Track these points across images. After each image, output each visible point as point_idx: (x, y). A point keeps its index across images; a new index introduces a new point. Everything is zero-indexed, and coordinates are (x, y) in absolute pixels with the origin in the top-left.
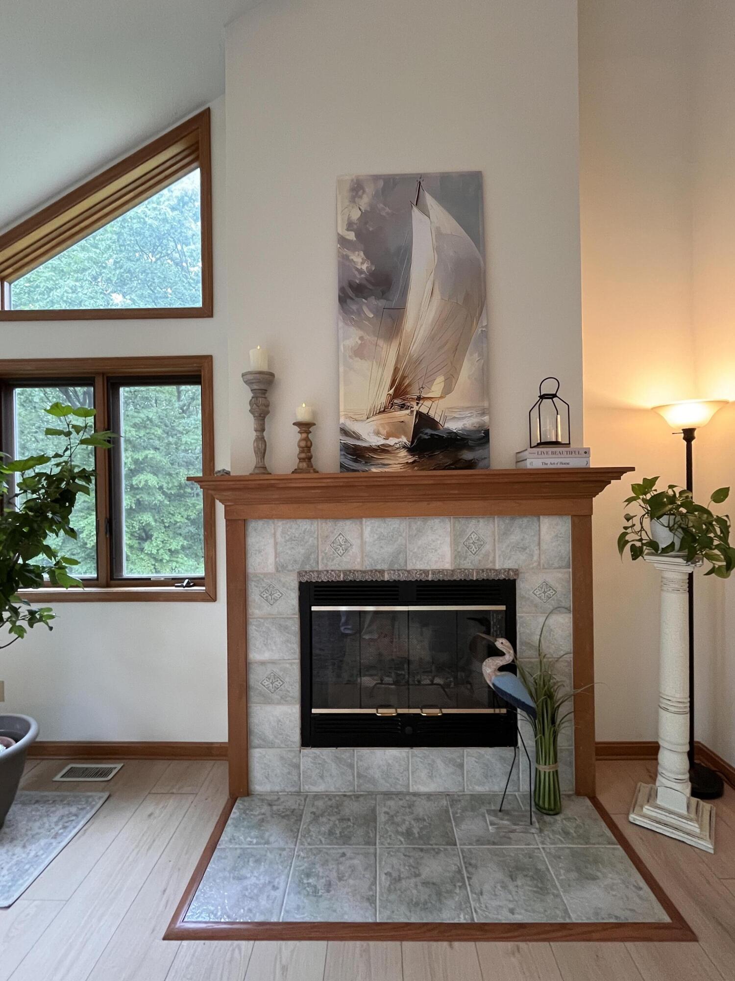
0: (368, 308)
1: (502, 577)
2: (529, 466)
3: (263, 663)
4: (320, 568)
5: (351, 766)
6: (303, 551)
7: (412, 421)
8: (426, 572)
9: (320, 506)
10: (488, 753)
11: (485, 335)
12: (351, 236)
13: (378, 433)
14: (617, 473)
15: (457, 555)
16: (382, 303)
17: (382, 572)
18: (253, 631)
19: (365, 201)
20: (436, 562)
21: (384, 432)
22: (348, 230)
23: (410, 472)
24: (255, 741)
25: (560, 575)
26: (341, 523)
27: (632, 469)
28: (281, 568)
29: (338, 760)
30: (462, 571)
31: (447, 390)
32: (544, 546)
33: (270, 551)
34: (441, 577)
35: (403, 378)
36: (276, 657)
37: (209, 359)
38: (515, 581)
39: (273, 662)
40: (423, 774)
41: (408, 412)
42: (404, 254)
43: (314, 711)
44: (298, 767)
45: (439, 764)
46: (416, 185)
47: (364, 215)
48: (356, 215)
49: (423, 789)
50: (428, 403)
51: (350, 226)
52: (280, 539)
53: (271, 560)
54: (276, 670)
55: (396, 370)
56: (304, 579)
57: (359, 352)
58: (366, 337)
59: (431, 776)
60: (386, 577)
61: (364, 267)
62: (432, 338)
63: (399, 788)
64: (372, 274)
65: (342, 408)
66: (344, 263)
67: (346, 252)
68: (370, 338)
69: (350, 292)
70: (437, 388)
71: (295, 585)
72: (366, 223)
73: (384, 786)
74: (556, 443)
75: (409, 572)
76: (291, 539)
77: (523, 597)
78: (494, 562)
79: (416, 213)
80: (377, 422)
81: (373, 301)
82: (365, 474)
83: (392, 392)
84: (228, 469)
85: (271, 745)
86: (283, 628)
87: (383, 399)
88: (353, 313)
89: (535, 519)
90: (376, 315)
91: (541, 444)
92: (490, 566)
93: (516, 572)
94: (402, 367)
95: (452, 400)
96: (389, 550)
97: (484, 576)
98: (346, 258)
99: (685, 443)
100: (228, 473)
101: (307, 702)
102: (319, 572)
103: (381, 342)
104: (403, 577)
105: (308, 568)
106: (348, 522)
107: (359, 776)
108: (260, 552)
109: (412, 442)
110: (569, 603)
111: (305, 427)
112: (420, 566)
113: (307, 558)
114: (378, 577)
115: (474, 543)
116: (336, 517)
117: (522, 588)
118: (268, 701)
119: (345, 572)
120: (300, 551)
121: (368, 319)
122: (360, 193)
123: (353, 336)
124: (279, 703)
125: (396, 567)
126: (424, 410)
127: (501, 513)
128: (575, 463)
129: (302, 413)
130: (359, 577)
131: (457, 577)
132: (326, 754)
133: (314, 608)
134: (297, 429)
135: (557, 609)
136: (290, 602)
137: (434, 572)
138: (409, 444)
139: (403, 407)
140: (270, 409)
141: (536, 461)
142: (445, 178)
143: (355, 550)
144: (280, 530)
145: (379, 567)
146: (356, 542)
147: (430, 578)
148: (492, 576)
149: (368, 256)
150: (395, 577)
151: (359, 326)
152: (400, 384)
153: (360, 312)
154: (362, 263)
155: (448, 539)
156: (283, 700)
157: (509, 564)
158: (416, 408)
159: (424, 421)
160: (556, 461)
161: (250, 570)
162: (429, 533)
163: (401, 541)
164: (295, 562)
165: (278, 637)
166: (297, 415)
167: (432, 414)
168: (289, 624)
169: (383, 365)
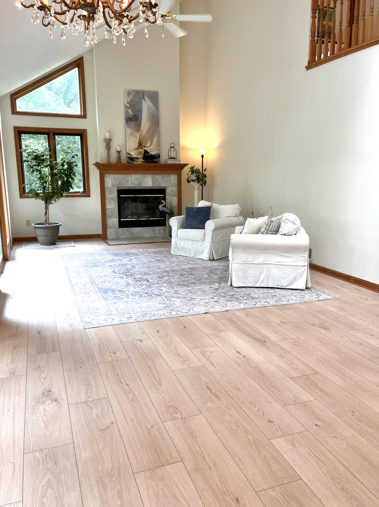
0: (133, 124)
1: (163, 188)
2: (168, 163)
3: (109, 209)
4: (122, 186)
5: (130, 232)
6: (118, 182)
7: (143, 152)
9: (122, 171)
10: (160, 228)
11: (159, 132)
12: (128, 105)
13: (136, 154)
14: (186, 165)
15: (153, 183)
16: (136, 123)
18: (107, 201)
19: (131, 97)
20: (148, 185)
21: (137, 154)
22: (127, 104)
23: (143, 164)
24: (108, 227)
25: (175, 188)
26: (127, 175)
27: (189, 164)
28: (113, 186)
29: (127, 231)
30: (154, 187)
31: (151, 145)
32: (172, 181)
33: (110, 182)
34: (149, 188)
35: (141, 141)
36: (112, 207)
37: (86, 130)
38: (165, 189)
39: (112, 209)
40: (146, 233)
41: (142, 149)
42: (141, 111)
43: (121, 220)
44: (118, 232)
45: (150, 231)
46: (143, 93)
47: (131, 100)
48: (129, 100)
49: (146, 236)
50: (147, 148)
52: (112, 179)
53: (110, 184)
54: (112, 210)
55: (139, 139)
56: (118, 189)
57: (131, 135)
58: (132, 131)
59: (148, 233)
60: (137, 188)
62: (147, 132)
63: (141, 236)
64: (133, 115)
65: (127, 148)
66: (126, 113)
67: (127, 109)
68: (133, 131)
69: (128, 120)
70: (148, 144)
71: (116, 190)
72: (131, 102)
73: (138, 236)
74: (174, 158)
75: (142, 187)
76: (115, 179)
77: (167, 193)
79: (143, 101)
80: (135, 152)
81: (134, 122)
82: (133, 164)
83: (138, 145)
84: (99, 162)
85: (112, 228)
86: (114, 200)
87: (136, 146)
88: (129, 125)
89: (170, 175)
91: (171, 158)
92: (160, 186)
93: (166, 187)
94: (141, 138)
95: (152, 147)
96: (138, 182)
97: (159, 188)
98: (127, 111)
99: (202, 158)
101: (120, 218)
102: (122, 187)
103: (136, 133)
105: (119, 186)
106: (128, 175)
107: (132, 234)
108: (108, 182)
110: (177, 194)
111: (119, 152)
112: (145, 186)
113: (119, 183)
114: (135, 188)
115: (157, 180)
117: (168, 191)
118: (110, 217)
119: (128, 187)
120: (117, 182)
121: (133, 126)
122: (130, 94)
123: (129, 131)
124: (113, 218)
125: (140, 186)
127: (162, 174)
128: (178, 162)
130: (131, 188)
132: (124, 229)
133: (121, 196)
134: (117, 153)
135: (175, 196)
136: (115, 194)
138: (143, 157)
139: (141, 148)
140: (110, 147)
141: (170, 162)
142: (149, 92)
143: (130, 182)
144: (112, 177)
145: (136, 186)
146: (130, 180)
147: (147, 188)
148: (161, 188)
149: (132, 111)
150: (139, 188)
151: (130, 128)
152: (140, 143)
153: (131, 125)
154: (131, 113)
155: (151, 180)
157: (164, 185)
158: (144, 149)
159: (146, 152)
160: (174, 162)
161: (106, 187)
162: (147, 178)
163: (140, 180)
164: (116, 184)
165: (113, 203)
166: (116, 149)
167: (147, 150)
168: (115, 199)
169: (136, 138)
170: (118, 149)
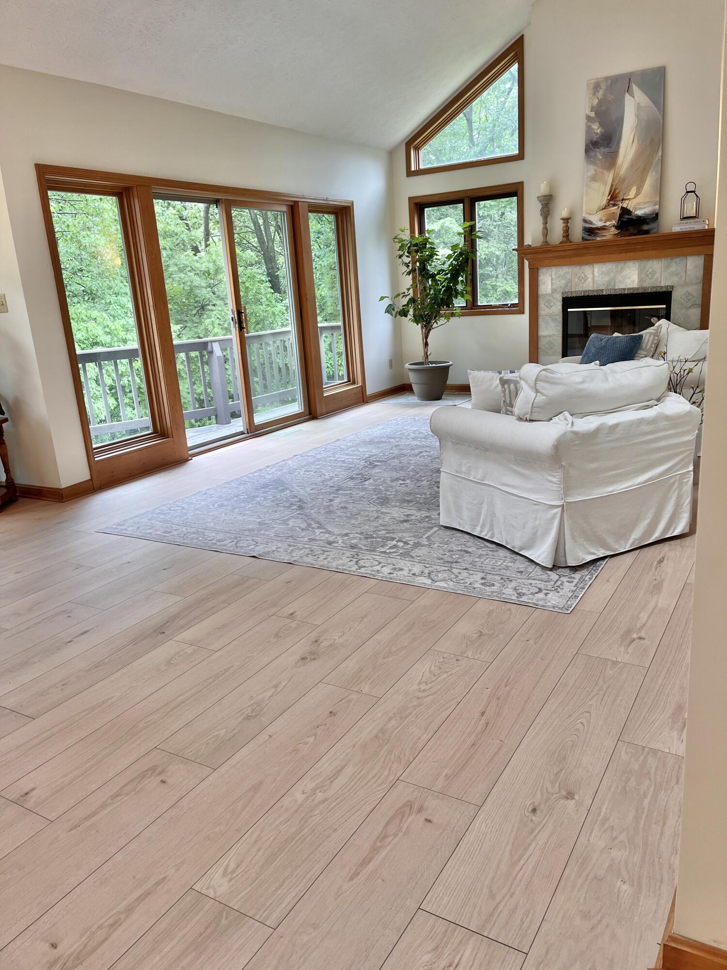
0: (599, 154)
1: (664, 290)
3: (545, 337)
4: (573, 290)
6: (564, 282)
7: (618, 212)
8: (624, 289)
9: (573, 259)
11: (662, 160)
12: (593, 114)
13: (601, 220)
15: (641, 280)
16: (607, 150)
17: (602, 290)
18: (541, 322)
19: (600, 94)
20: (630, 284)
21: (604, 219)
22: (591, 111)
23: (616, 238)
25: (696, 287)
26: (583, 267)
28: (554, 291)
30: (643, 288)
31: (638, 194)
32: (688, 272)
33: (549, 283)
34: (632, 291)
35: (615, 190)
36: (551, 333)
37: (522, 184)
38: (671, 292)
39: (550, 336)
41: (617, 207)
42: (620, 122)
46: (628, 79)
47: (600, 102)
48: (596, 102)
50: (627, 202)
51: (592, 109)
52: (554, 277)
53: (550, 287)
54: (552, 338)
55: (612, 186)
56: (565, 296)
58: (598, 170)
60: (604, 293)
61: (599, 131)
62: (632, 165)
64: (603, 134)
65: (584, 209)
66: (589, 129)
67: (590, 124)
69: (591, 146)
70: (632, 193)
71: (561, 299)
72: (601, 106)
74: (692, 217)
75: (615, 290)
76: (559, 277)
77: (675, 300)
78: (660, 283)
79: (627, 97)
80: (601, 214)
81: (602, 150)
82: (594, 241)
83: (609, 198)
84: (530, 244)
86: (554, 320)
87: (604, 202)
88: (592, 157)
89: (685, 258)
90: (603, 157)
91: (685, 218)
92: (658, 285)
94: (615, 184)
95: (640, 199)
96: (607, 279)
97: (654, 290)
98: (590, 127)
100: (530, 246)
102: (572, 292)
103: (605, 172)
104: (613, 293)
105: (567, 290)
106: (586, 266)
108: (544, 283)
109: (618, 223)
110: (699, 301)
111: (566, 220)
112: (622, 286)
113: (567, 285)
114: (600, 293)
115: (650, 273)
116: (581, 264)
117: (675, 296)
118: (547, 354)
119: (584, 292)
120: (562, 283)
121: (599, 159)
122: (598, 89)
123: (592, 170)
124: (552, 355)
125: (610, 287)
126: (625, 206)
127: (665, 257)
128: (697, 227)
129: (565, 214)
130: (591, 294)
131: (640, 291)
133: (569, 310)
134: (562, 221)
135: (693, 306)
136: (558, 307)
137: (628, 289)
138: (616, 224)
139: (614, 205)
140: (550, 212)
141: (679, 227)
142: (644, 73)
143: (590, 280)
144: (554, 273)
145: (601, 288)
146: (590, 276)
147: (627, 292)
149: (601, 125)
150: (609, 293)
151: (594, 164)
152: (613, 193)
153: (595, 156)
155: (637, 272)
156: (554, 353)
157: (668, 283)
158: (621, 205)
159: (625, 211)
160: (688, 227)
161: (540, 293)
162: (627, 269)
163: (612, 274)
164: (561, 287)
165: (552, 324)
167: (628, 208)
168: (557, 317)
169: (605, 183)
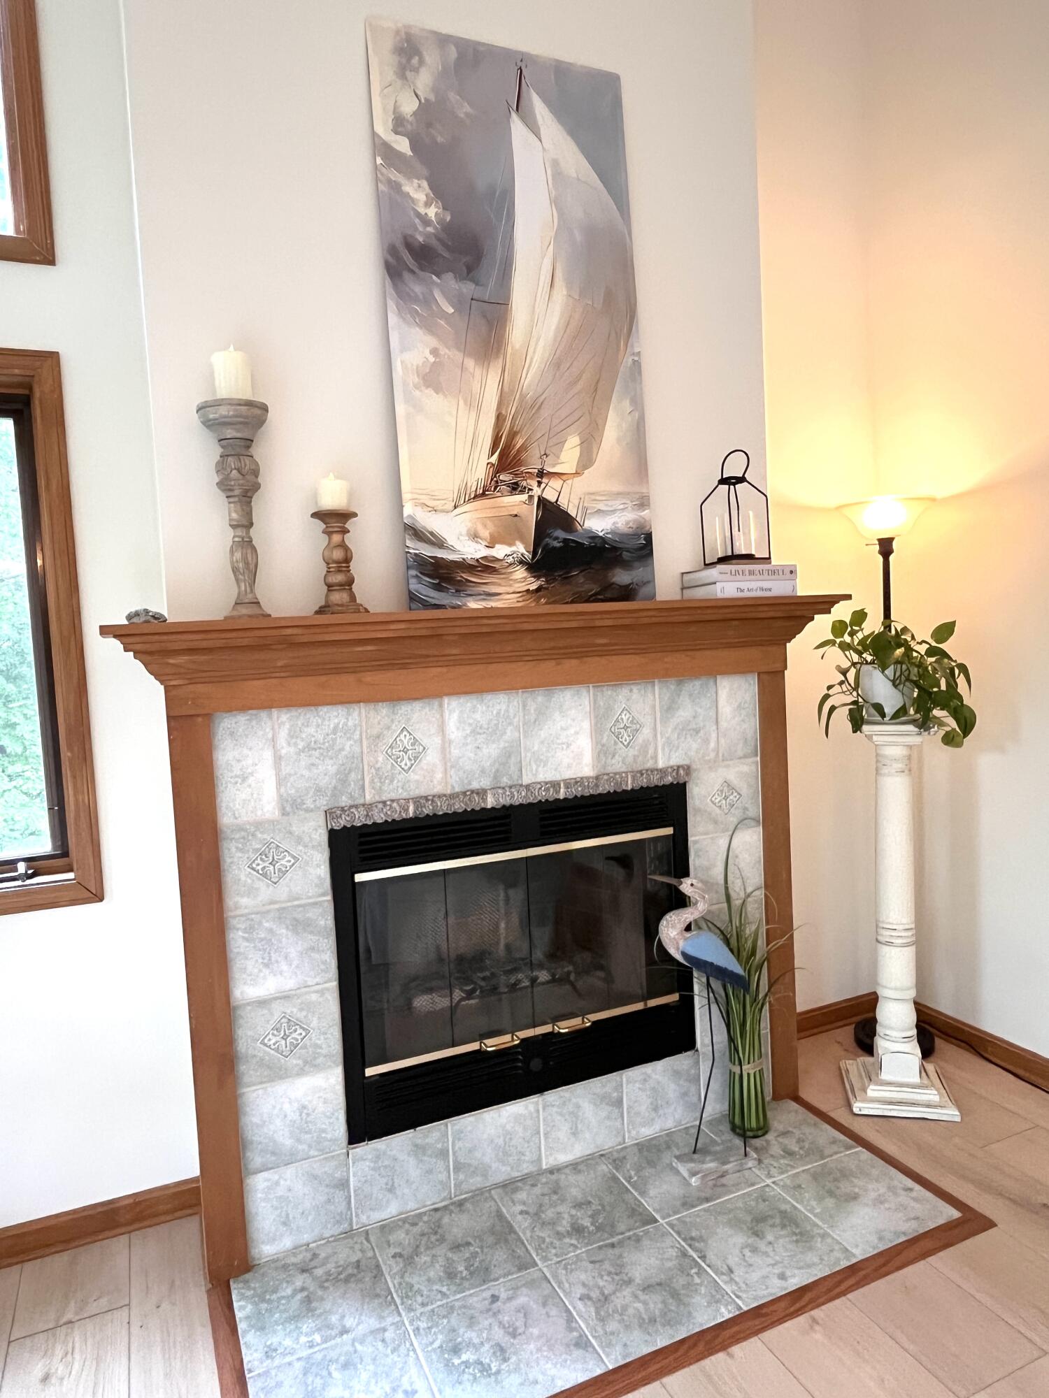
1: (669, 779)
2: (720, 595)
3: (262, 1003)
4: (369, 798)
5: (443, 1155)
6: (332, 769)
7: (531, 515)
8: (555, 785)
9: (369, 677)
10: (657, 1072)
11: (637, 369)
12: (403, 145)
13: (475, 536)
14: (825, 604)
15: (602, 751)
16: (468, 288)
17: (482, 793)
18: (238, 941)
19: (424, 80)
20: (569, 766)
21: (485, 533)
22: (396, 131)
23: (531, 606)
24: (255, 1158)
25: (745, 769)
26: (405, 709)
27: (848, 597)
28: (290, 806)
29: (419, 1150)
30: (612, 777)
31: (586, 461)
32: (723, 724)
33: (265, 774)
34: (578, 791)
36: (288, 983)
37: (52, 359)
38: (684, 785)
39: (285, 997)
40: (563, 1132)
41: (524, 497)
42: (503, 200)
43: (370, 1072)
44: (344, 1184)
45: (588, 1110)
46: (515, 72)
47: (425, 108)
48: (409, 106)
49: (563, 1158)
50: (555, 483)
51: (399, 125)
52: (285, 749)
53: (268, 793)
54: (292, 1009)
55: (500, 419)
56: (338, 825)
57: (431, 378)
58: (443, 351)
59: (575, 1133)
60: (490, 802)
62: (556, 364)
63: (527, 1168)
64: (447, 228)
65: (405, 486)
67: (394, 175)
68: (449, 353)
69: (407, 258)
70: (568, 458)
71: (322, 837)
72: (429, 125)
73: (502, 1172)
74: (749, 557)
75: (527, 787)
76: (309, 748)
77: (697, 811)
78: (655, 757)
79: (517, 127)
80: (469, 515)
81: (451, 281)
82: (449, 613)
83: (494, 459)
85: (290, 1159)
86: (299, 926)
87: (479, 472)
88: (415, 299)
89: (711, 682)
90: (458, 309)
92: (650, 764)
93: (688, 769)
95: (594, 480)
96: (492, 751)
97: (643, 782)
98: (396, 187)
99: (881, 559)
100: (158, 617)
101: (354, 1059)
102: (369, 807)
103: (470, 363)
104: (519, 798)
105: (344, 801)
106: (417, 705)
107: (458, 1167)
108: (244, 779)
109: (535, 553)
110: (756, 810)
111: (335, 521)
112: (546, 774)
113: (343, 778)
114: (477, 804)
115: (625, 728)
116: (395, 697)
118: (277, 1073)
119: (417, 800)
120: (327, 770)
121: (444, 315)
122: (415, 61)
123: (419, 346)
124: (301, 1072)
125: (505, 781)
126: (550, 496)
127: (665, 674)
128: (778, 588)
130: (442, 808)
131: (604, 788)
132: (397, 1145)
133: (360, 878)
134: (320, 524)
135: (744, 823)
136: (311, 873)
137: (568, 784)
138: (528, 556)
139: (515, 488)
140: (260, 480)
141: (729, 586)
142: (561, 70)
143: (432, 757)
144: (283, 734)
145: (475, 785)
146: (432, 742)
148: (655, 780)
149: (438, 192)
150: (504, 800)
151: (428, 327)
152: (508, 446)
153: (428, 301)
154: (427, 204)
155: (586, 725)
156: (311, 1065)
157: (676, 759)
158: (537, 491)
159: (553, 516)
160: (754, 585)
161: (226, 819)
162: (557, 715)
163: (510, 734)
164: (319, 790)
165: (292, 945)
166: (315, 496)
167: (563, 503)
168: (312, 914)
169: (475, 405)
170: (333, 497)
